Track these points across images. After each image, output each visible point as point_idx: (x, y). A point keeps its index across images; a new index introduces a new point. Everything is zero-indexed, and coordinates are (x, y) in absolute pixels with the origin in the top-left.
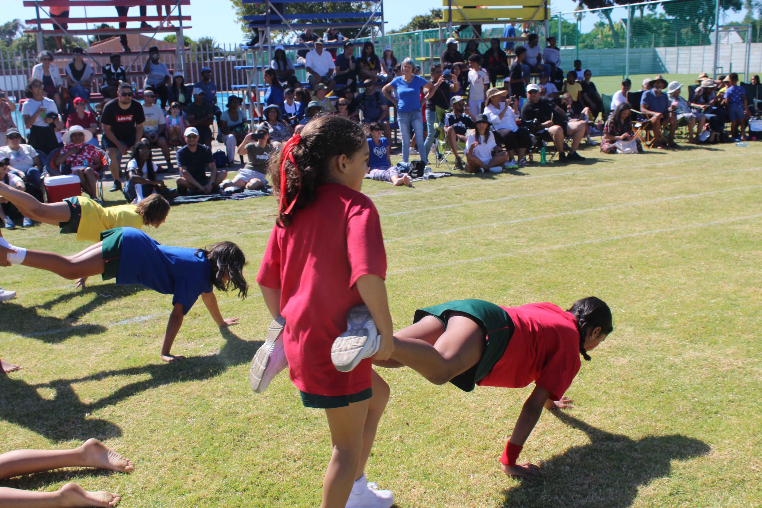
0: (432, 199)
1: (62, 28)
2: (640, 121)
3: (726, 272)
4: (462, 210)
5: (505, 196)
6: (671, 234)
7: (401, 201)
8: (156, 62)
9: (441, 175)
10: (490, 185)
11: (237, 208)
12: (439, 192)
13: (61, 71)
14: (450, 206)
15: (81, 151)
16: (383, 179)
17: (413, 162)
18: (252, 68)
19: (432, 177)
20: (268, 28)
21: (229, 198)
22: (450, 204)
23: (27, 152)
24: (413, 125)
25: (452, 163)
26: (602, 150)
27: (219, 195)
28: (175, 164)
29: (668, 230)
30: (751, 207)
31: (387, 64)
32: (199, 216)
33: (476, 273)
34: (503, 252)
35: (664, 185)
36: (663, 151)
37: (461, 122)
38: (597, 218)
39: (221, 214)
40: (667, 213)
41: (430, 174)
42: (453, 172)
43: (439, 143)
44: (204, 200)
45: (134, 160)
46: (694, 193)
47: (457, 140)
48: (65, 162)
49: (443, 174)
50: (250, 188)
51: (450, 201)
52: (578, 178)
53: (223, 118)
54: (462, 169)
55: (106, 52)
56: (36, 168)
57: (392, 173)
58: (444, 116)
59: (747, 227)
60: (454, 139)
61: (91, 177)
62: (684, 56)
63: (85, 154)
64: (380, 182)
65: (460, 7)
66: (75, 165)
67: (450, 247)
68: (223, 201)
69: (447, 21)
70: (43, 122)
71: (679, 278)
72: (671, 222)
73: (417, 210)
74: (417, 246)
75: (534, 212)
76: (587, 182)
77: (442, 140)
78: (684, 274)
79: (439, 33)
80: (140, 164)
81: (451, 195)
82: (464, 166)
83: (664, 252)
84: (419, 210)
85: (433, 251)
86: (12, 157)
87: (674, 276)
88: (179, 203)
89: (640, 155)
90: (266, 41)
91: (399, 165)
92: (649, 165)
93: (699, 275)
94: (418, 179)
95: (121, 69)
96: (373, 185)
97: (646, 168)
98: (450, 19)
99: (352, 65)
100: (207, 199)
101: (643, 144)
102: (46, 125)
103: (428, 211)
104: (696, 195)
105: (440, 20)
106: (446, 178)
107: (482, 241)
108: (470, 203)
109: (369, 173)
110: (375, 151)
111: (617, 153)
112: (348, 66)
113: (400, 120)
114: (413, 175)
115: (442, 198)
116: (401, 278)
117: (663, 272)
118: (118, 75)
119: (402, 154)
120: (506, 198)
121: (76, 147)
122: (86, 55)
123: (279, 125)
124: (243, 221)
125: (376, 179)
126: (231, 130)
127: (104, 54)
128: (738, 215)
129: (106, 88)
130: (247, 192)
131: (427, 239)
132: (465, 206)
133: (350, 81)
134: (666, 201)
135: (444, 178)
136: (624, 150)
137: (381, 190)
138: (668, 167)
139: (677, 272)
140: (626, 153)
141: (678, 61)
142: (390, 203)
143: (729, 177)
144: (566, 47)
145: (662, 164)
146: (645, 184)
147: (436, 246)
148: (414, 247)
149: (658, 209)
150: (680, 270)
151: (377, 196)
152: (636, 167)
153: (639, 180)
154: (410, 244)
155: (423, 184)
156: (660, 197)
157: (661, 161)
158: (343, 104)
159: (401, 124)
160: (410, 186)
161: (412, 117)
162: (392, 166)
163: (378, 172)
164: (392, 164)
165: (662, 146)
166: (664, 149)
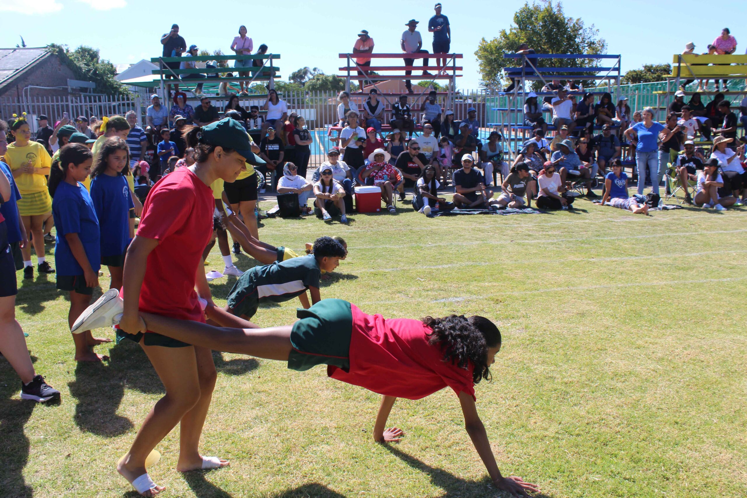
0: (669, 226)
1: (365, 74)
4: (699, 238)
5: (736, 229)
7: (643, 226)
8: (432, 102)
9: (673, 207)
10: (720, 219)
11: (504, 222)
12: (674, 221)
13: (360, 106)
14: (688, 234)
15: (382, 168)
16: (622, 207)
17: (649, 195)
18: (507, 110)
19: (665, 209)
20: (524, 78)
21: (496, 213)
22: (687, 232)
23: (342, 167)
24: (649, 163)
25: (682, 198)
27: (487, 210)
28: (451, 183)
31: (621, 112)
32: (474, 225)
33: (729, 291)
37: (692, 163)
39: (492, 226)
41: (663, 206)
42: (683, 205)
43: (671, 180)
44: (476, 213)
45: (422, 178)
47: (688, 179)
48: (369, 176)
49: (675, 207)
50: (511, 207)
51: (686, 229)
53: (484, 149)
54: (691, 203)
55: (394, 93)
56: (348, 179)
57: (631, 202)
58: (676, 157)
60: (686, 178)
61: (388, 188)
63: (385, 171)
64: (619, 209)
65: (688, 64)
66: (377, 179)
67: (697, 267)
68: (491, 215)
69: (675, 76)
70: (354, 145)
73: (658, 235)
74: (668, 265)
77: (674, 178)
79: (667, 85)
80: (426, 181)
81: (686, 224)
82: (692, 201)
84: (661, 235)
85: (683, 269)
86: (332, 170)
88: (456, 214)
90: (521, 88)
94: (652, 209)
95: (407, 107)
96: (614, 211)
98: (678, 75)
99: (591, 112)
100: (478, 212)
102: (357, 147)
103: (669, 237)
105: (669, 76)
106: (678, 210)
107: (725, 265)
108: (705, 232)
109: (609, 201)
110: (616, 182)
112: (588, 112)
113: (638, 159)
115: (679, 227)
118: (404, 111)
119: (637, 188)
120: (738, 231)
121: (378, 165)
122: (379, 95)
123: (534, 157)
124: (512, 232)
125: (616, 206)
126: (490, 159)
127: (393, 95)
129: (394, 121)
130: (508, 209)
131: (675, 259)
132: (701, 234)
133: (588, 124)
135: (676, 210)
137: (622, 216)
142: (633, 227)
147: (685, 266)
148: (665, 265)
151: (620, 220)
154: (661, 262)
155: (659, 213)
158: (584, 143)
159: (639, 162)
160: (647, 214)
161: (649, 156)
162: (630, 197)
163: (618, 201)
164: (630, 195)
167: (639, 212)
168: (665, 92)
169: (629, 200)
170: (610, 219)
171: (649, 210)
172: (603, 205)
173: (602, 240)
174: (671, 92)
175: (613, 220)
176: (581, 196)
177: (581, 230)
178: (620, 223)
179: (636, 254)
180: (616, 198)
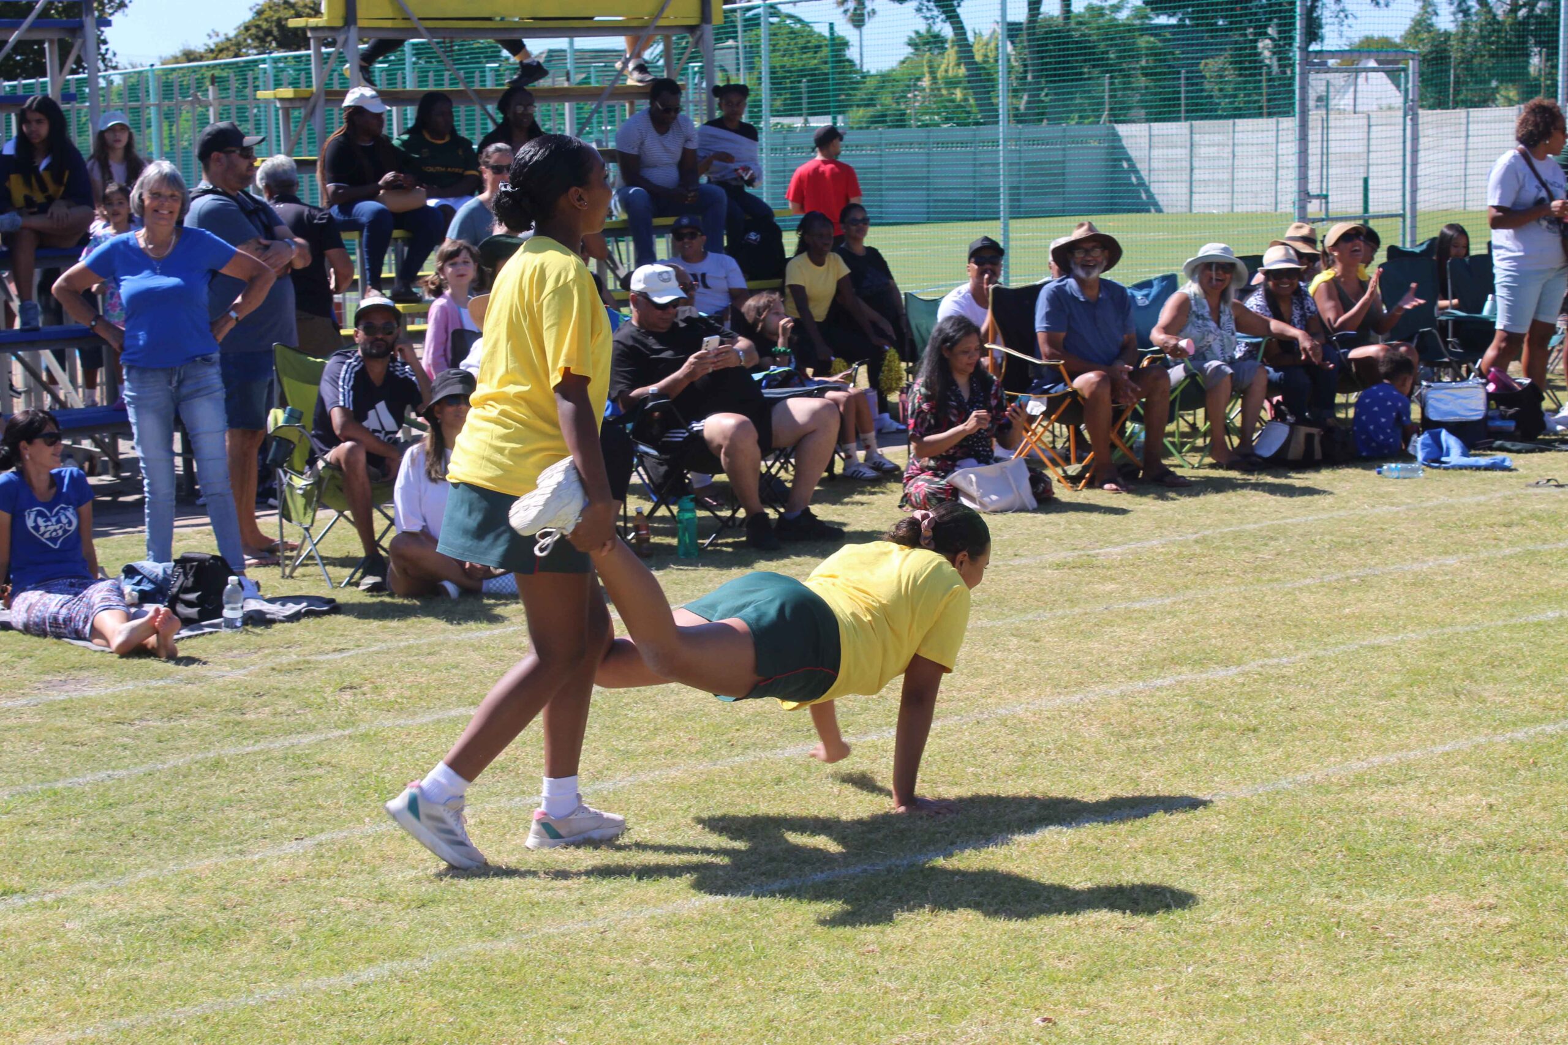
0: (241, 711)
2: (1039, 391)
3: (1331, 992)
4: (349, 755)
7: (119, 722)
9: (291, 608)
10: (475, 648)
14: (307, 739)
16: (62, 629)
17: (183, 562)
19: (255, 619)
22: (310, 729)
24: (184, 417)
25: (345, 562)
26: (906, 499)
30: (1426, 714)
34: (483, 933)
35: (1120, 631)
36: (1123, 500)
40: (1122, 745)
41: (253, 605)
42: (344, 596)
43: (291, 486)
46: (1226, 663)
49: (302, 606)
51: (309, 716)
57: (102, 604)
59: (1411, 795)
62: (1213, 151)
64: (50, 641)
67: (273, 918)
69: (339, 23)
71: (1153, 1024)
73: (174, 760)
74: (138, 921)
75: (627, 754)
77: (301, 473)
78: (1172, 1004)
79: (315, 66)
81: (319, 690)
84: (182, 761)
85: (204, 939)
87: (1133, 1015)
89: (1041, 517)
91: (130, 571)
92: (1070, 556)
93: (1229, 1007)
94: (198, 628)
96: (22, 656)
97: (1058, 566)
98: (349, 17)
101: (1053, 474)
103: (217, 764)
104: (1234, 670)
105: (313, 22)
106: (311, 622)
108: (387, 721)
109: (8, 605)
110: (30, 523)
113: (134, 400)
114: (181, 609)
115: (283, 706)
117: (1091, 999)
119: (146, 528)
125: (36, 629)
128: (1381, 748)
131: (189, 888)
132: (364, 736)
134: (1123, 696)
135: (304, 621)
136: (986, 499)
137: (49, 678)
138: (1137, 562)
139: (1144, 998)
140: (991, 508)
141: (1192, 170)
142: (69, 731)
143: (1350, 596)
144: (806, 121)
145: (1118, 550)
146: (1051, 631)
147: (221, 918)
148: (128, 924)
149: (1093, 732)
150: (1156, 988)
151: (23, 701)
152: (1024, 561)
153: (1030, 617)
154: (115, 912)
155: (220, 647)
156: (1102, 681)
157: (1116, 538)
159: (138, 413)
160: (172, 656)
161: (180, 383)
162: (102, 580)
163: (44, 605)
164: (102, 570)
165: (1120, 480)
166: (1129, 491)
167: (134, 649)
168: (304, 90)
169: (97, 593)
171: (185, 633)
174: (329, 93)
178: (19, 714)
179: (16, 882)
180: (35, 589)
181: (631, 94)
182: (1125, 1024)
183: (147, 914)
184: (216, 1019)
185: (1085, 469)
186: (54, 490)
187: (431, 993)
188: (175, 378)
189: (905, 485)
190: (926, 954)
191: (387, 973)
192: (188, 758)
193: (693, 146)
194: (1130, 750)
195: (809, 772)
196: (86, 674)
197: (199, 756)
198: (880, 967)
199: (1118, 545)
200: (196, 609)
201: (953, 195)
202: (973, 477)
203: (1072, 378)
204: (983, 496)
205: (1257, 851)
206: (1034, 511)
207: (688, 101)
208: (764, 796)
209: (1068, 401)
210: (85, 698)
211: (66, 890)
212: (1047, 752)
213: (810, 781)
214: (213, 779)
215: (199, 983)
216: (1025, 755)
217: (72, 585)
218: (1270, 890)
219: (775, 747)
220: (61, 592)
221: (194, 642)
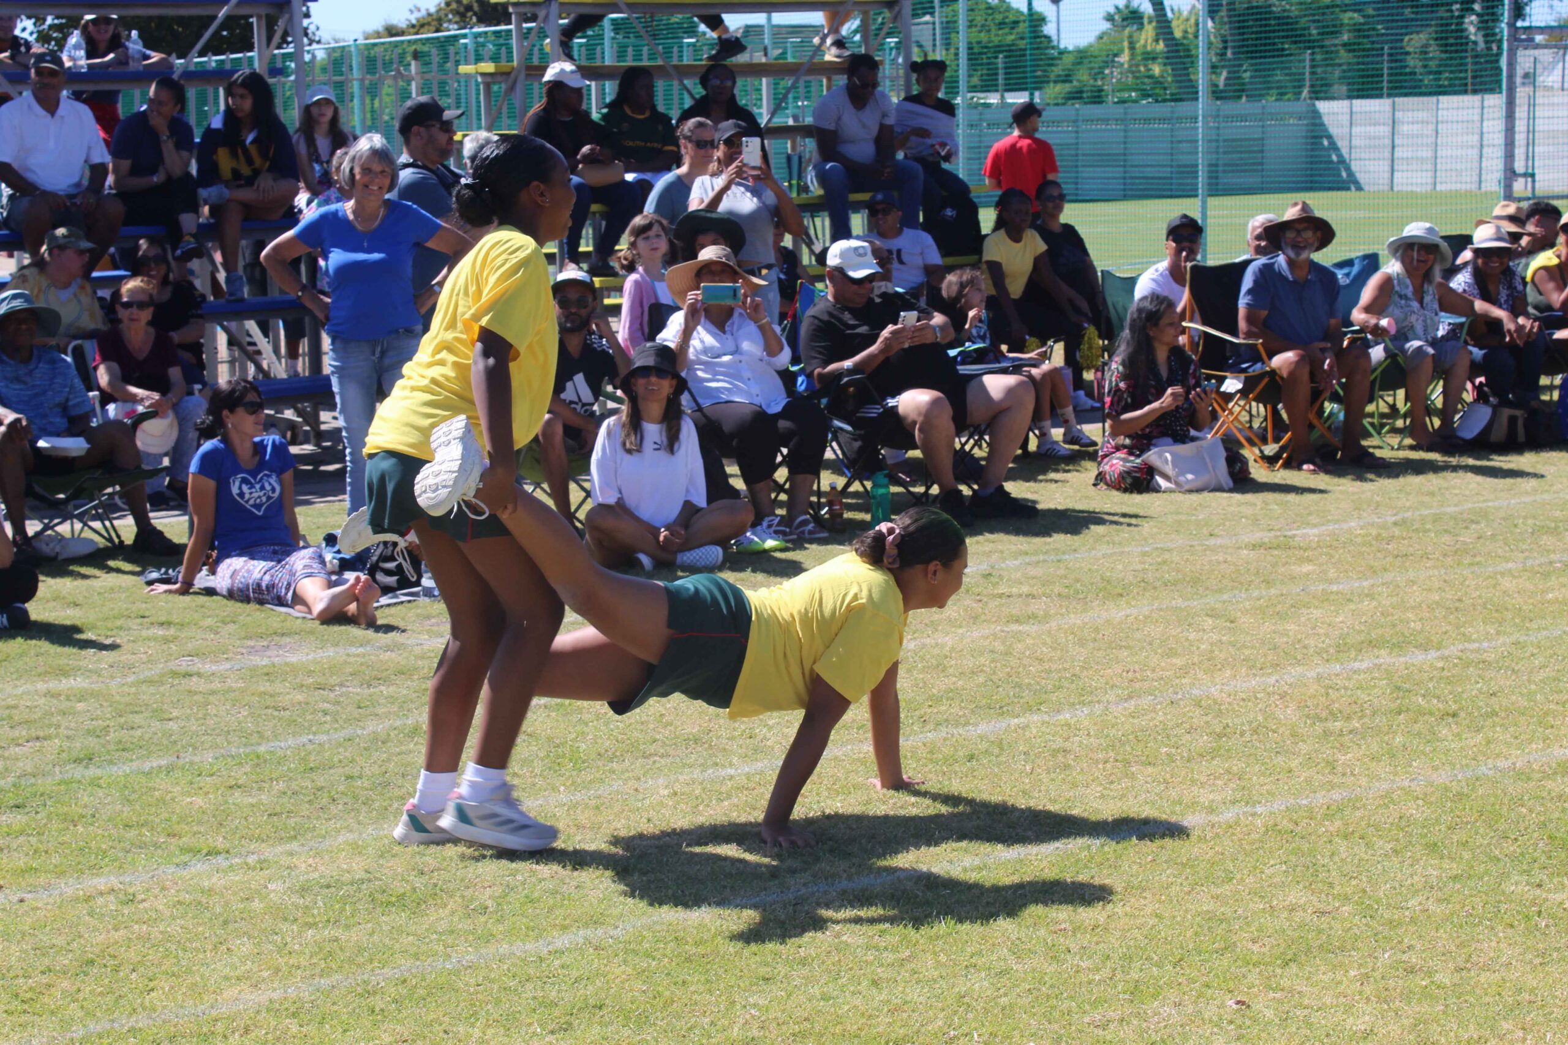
2: (1236, 370)
3: (1531, 981)
4: (544, 724)
6: (1329, 816)
7: (320, 687)
16: (265, 596)
26: (1100, 477)
29: (1320, 799)
31: (313, 155)
33: (553, 1003)
35: (1317, 613)
36: (1322, 480)
38: (1054, 753)
40: (1319, 728)
46: (1425, 647)
52: (1002, 589)
57: (304, 571)
62: (1416, 129)
64: (253, 606)
71: (1348, 1009)
72: (1331, 765)
73: (373, 726)
74: (339, 884)
76: (1036, 607)
78: (1368, 990)
83: (1296, 895)
87: (1328, 1000)
89: (1237, 497)
92: (1267, 537)
93: (1426, 994)
94: (397, 596)
96: (227, 619)
97: (1255, 547)
99: (175, 158)
101: (1249, 453)
103: (415, 731)
104: (1433, 654)
109: (213, 572)
110: (235, 490)
111: (1157, 490)
113: (338, 370)
114: (380, 577)
116: (247, 1031)
117: (1285, 983)
119: (347, 497)
125: (239, 595)
134: (1319, 678)
136: (1182, 479)
137: (251, 643)
138: (1335, 543)
139: (1340, 983)
140: (1187, 487)
141: (1393, 147)
142: (271, 696)
143: (1553, 581)
144: (1002, 97)
145: (1315, 531)
146: (1246, 612)
147: (419, 882)
148: (328, 887)
149: (1289, 714)
150: (1352, 973)
151: (228, 666)
152: (1219, 541)
153: (1225, 597)
154: (316, 875)
155: (418, 615)
156: (1298, 663)
157: (1313, 519)
158: (141, 305)
159: (341, 383)
160: (371, 624)
161: (383, 353)
162: (304, 547)
163: (248, 571)
164: (304, 538)
165: (1318, 461)
166: (1327, 472)
167: (334, 617)
168: (504, 65)
169: (300, 560)
170: (184, 664)
171: (384, 600)
172: (186, 589)
173: (95, 783)
174: (529, 68)
175: (199, 665)
176: (98, 558)
177: (16, 733)
178: (223, 679)
179: (220, 843)
180: (240, 555)
181: (829, 69)
182: (1320, 1009)
183: (347, 877)
184: (414, 982)
185: (1282, 449)
186: (257, 458)
187: (625, 962)
188: (379, 349)
189: (1099, 464)
190: (1118, 934)
191: (581, 941)
192: (387, 724)
193: (891, 121)
194: (1327, 733)
195: (1002, 749)
196: (287, 640)
197: (398, 723)
198: (1072, 946)
199: (1315, 526)
200: (395, 578)
201: (1150, 172)
202: (1168, 455)
203: (1270, 357)
204: (1178, 475)
205: (1455, 838)
206: (1231, 491)
207: (884, 77)
208: (956, 773)
209: (1266, 380)
210: (286, 664)
211: (269, 852)
212: (1242, 734)
213: (1003, 759)
214: (412, 745)
215: (397, 946)
216: (1220, 736)
217: (275, 552)
218: (1469, 877)
219: (967, 724)
220: (265, 559)
221: (393, 610)
